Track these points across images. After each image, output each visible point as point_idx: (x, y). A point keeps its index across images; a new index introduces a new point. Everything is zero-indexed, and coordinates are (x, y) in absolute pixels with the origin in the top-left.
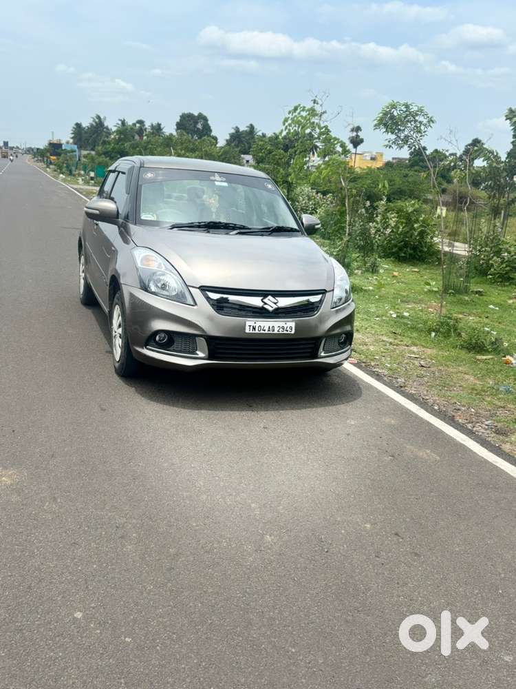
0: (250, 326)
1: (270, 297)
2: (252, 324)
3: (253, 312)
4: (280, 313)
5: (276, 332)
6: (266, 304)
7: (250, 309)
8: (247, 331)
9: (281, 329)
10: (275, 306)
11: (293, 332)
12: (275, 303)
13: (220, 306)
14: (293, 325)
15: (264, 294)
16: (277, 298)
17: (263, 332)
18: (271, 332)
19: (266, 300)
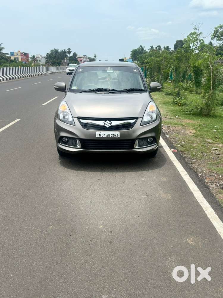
0: (98, 134)
1: (108, 121)
2: (99, 133)
3: (100, 128)
4: (112, 128)
5: (110, 137)
6: (105, 124)
7: (99, 127)
8: (97, 136)
9: (113, 136)
10: (110, 125)
11: (119, 137)
12: (110, 124)
13: (85, 126)
14: (119, 133)
15: (105, 120)
16: (111, 122)
17: (104, 137)
18: (108, 137)
19: (105, 123)
